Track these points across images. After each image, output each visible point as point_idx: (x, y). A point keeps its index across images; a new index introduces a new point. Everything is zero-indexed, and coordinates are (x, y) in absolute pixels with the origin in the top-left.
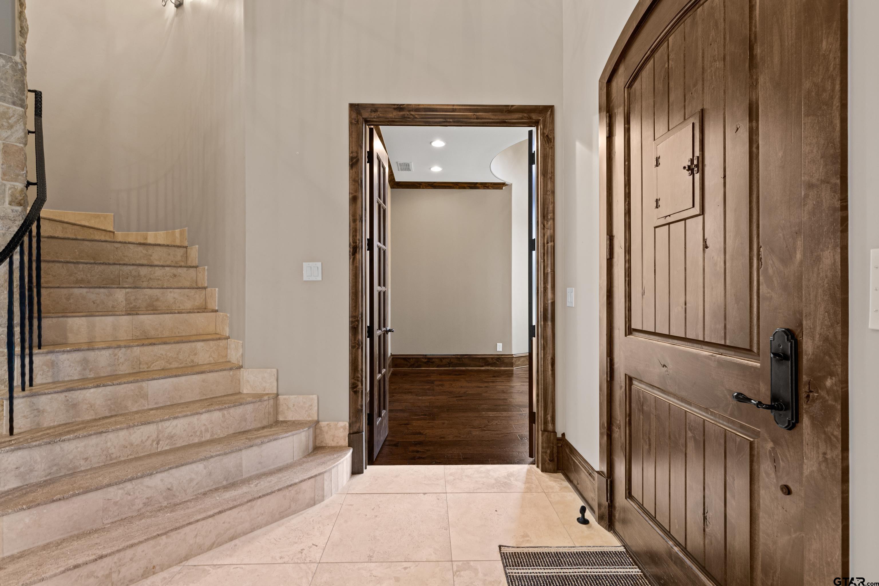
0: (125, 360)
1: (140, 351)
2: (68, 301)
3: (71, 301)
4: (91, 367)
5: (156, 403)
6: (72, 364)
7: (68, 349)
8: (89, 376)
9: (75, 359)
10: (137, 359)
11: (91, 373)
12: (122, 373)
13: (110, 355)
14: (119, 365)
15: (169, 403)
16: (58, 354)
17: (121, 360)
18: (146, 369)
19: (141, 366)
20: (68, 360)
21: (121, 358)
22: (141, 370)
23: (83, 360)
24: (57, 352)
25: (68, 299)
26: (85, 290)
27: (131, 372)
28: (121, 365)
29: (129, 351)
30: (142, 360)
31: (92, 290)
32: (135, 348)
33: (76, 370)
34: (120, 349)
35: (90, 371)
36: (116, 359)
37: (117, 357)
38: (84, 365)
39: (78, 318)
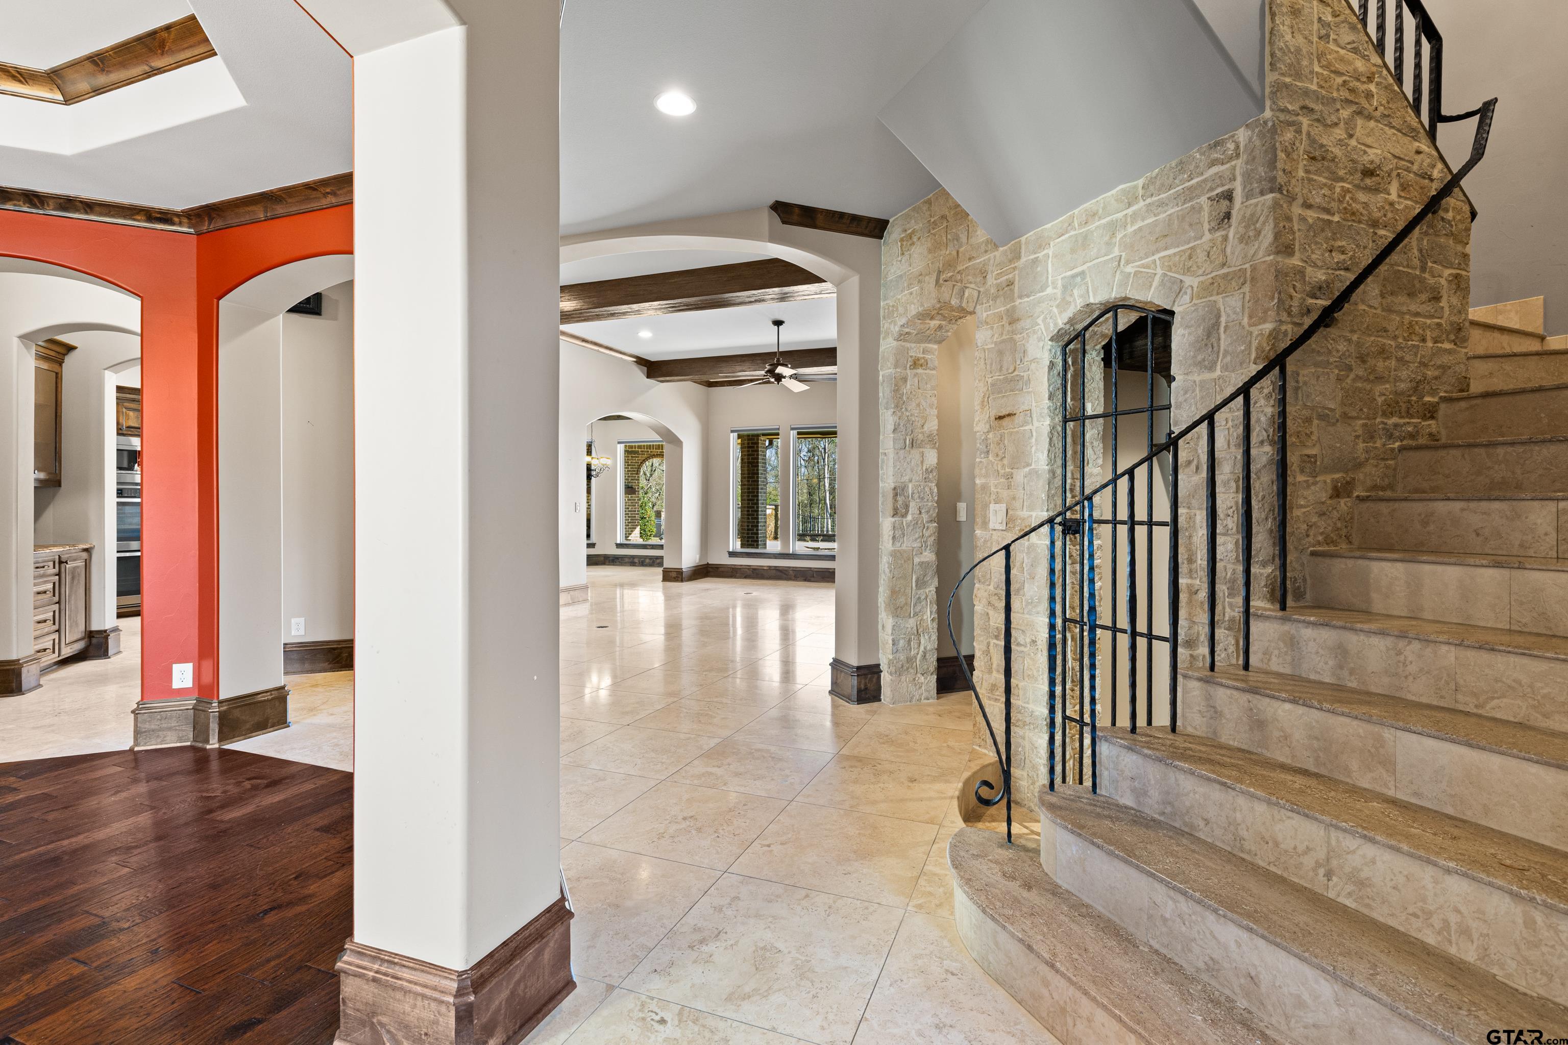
0: (1421, 670)
1: (1456, 658)
2: (1425, 528)
3: (1432, 527)
4: (1352, 665)
5: (1416, 794)
6: (1320, 650)
7: (1312, 619)
8: (1350, 684)
9: (1325, 641)
10: (1448, 675)
11: (1353, 678)
12: (1413, 698)
13: (1388, 649)
14: (1406, 677)
15: (1450, 811)
16: (1300, 625)
17: (1412, 668)
18: (1471, 708)
19: (1460, 697)
20: (1315, 640)
21: (1411, 663)
22: (1461, 707)
23: (1339, 648)
24: (1299, 621)
25: (1425, 523)
26: (1458, 505)
27: (1435, 703)
28: (1411, 679)
29: (1429, 651)
30: (1461, 682)
31: (1473, 505)
32: (1444, 648)
33: (1326, 663)
34: (1410, 643)
35: (1351, 674)
36: (1399, 662)
37: (1402, 658)
38: (1340, 657)
39: (1389, 564)
